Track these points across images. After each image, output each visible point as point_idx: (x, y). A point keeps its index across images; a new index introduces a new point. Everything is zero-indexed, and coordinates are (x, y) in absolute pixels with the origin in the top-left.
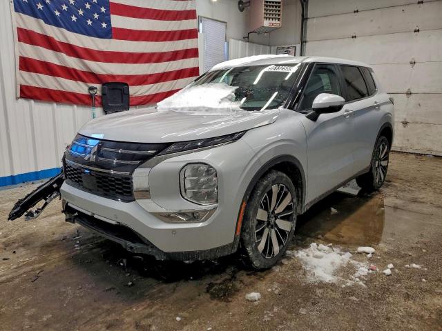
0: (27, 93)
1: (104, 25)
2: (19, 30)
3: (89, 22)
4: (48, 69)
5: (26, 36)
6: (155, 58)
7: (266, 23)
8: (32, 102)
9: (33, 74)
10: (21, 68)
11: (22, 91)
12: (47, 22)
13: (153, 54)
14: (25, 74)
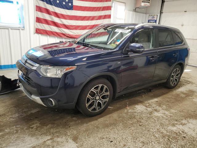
0: (38, 31)
1: (70, 4)
2: (37, 6)
3: (64, 3)
4: (46, 22)
5: (39, 9)
6: (91, 18)
7: (143, 4)
8: (40, 35)
9: (41, 24)
10: (37, 21)
11: (36, 31)
12: (47, 3)
13: (90, 17)
14: (38, 24)
